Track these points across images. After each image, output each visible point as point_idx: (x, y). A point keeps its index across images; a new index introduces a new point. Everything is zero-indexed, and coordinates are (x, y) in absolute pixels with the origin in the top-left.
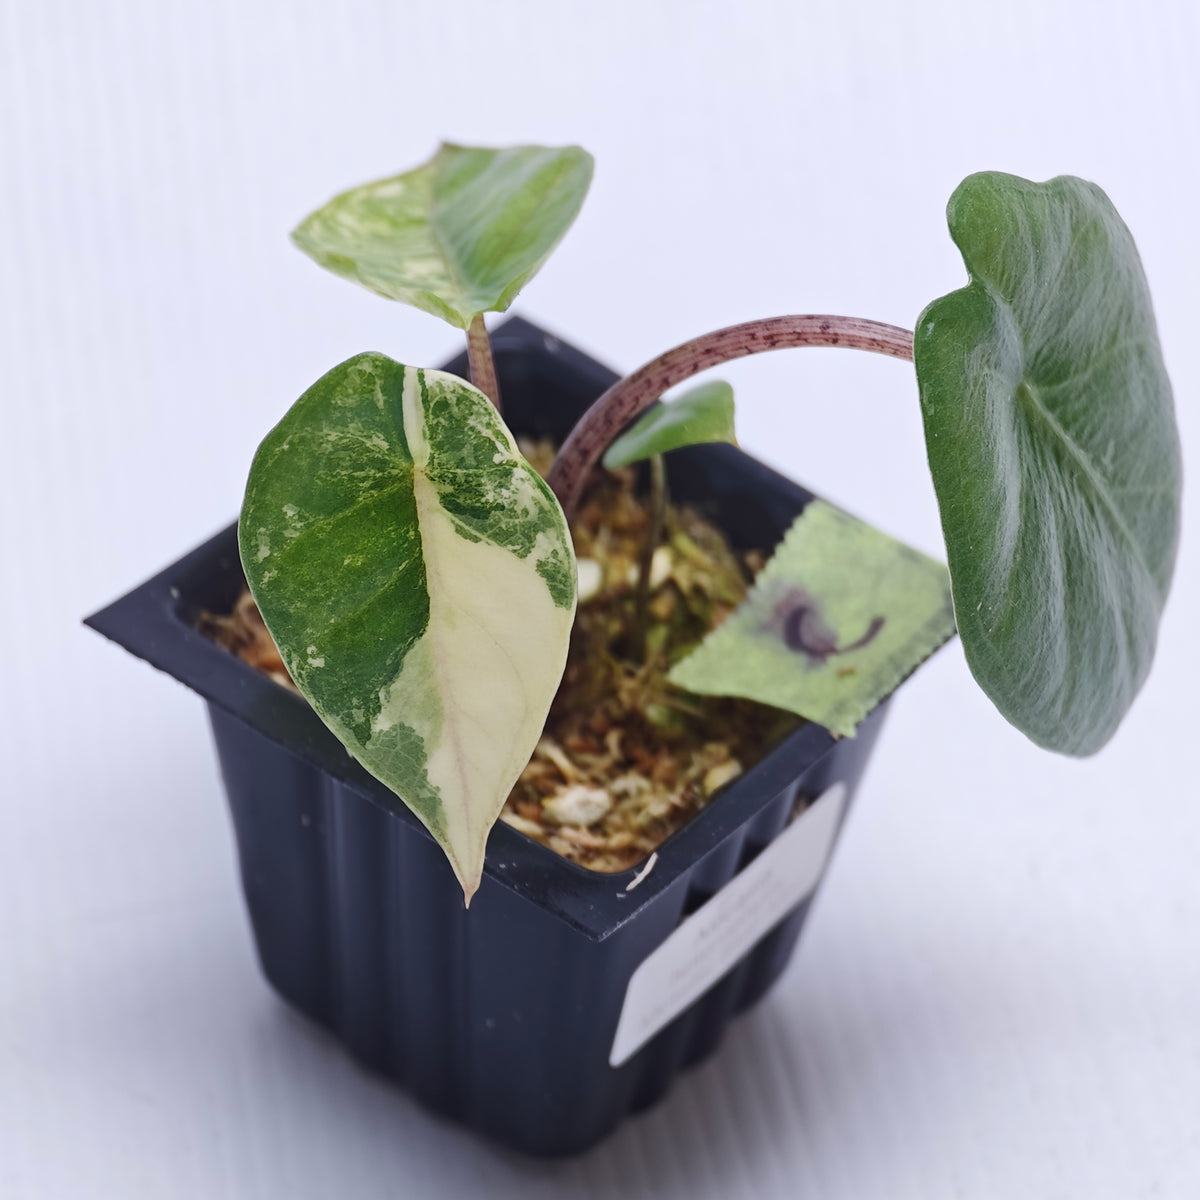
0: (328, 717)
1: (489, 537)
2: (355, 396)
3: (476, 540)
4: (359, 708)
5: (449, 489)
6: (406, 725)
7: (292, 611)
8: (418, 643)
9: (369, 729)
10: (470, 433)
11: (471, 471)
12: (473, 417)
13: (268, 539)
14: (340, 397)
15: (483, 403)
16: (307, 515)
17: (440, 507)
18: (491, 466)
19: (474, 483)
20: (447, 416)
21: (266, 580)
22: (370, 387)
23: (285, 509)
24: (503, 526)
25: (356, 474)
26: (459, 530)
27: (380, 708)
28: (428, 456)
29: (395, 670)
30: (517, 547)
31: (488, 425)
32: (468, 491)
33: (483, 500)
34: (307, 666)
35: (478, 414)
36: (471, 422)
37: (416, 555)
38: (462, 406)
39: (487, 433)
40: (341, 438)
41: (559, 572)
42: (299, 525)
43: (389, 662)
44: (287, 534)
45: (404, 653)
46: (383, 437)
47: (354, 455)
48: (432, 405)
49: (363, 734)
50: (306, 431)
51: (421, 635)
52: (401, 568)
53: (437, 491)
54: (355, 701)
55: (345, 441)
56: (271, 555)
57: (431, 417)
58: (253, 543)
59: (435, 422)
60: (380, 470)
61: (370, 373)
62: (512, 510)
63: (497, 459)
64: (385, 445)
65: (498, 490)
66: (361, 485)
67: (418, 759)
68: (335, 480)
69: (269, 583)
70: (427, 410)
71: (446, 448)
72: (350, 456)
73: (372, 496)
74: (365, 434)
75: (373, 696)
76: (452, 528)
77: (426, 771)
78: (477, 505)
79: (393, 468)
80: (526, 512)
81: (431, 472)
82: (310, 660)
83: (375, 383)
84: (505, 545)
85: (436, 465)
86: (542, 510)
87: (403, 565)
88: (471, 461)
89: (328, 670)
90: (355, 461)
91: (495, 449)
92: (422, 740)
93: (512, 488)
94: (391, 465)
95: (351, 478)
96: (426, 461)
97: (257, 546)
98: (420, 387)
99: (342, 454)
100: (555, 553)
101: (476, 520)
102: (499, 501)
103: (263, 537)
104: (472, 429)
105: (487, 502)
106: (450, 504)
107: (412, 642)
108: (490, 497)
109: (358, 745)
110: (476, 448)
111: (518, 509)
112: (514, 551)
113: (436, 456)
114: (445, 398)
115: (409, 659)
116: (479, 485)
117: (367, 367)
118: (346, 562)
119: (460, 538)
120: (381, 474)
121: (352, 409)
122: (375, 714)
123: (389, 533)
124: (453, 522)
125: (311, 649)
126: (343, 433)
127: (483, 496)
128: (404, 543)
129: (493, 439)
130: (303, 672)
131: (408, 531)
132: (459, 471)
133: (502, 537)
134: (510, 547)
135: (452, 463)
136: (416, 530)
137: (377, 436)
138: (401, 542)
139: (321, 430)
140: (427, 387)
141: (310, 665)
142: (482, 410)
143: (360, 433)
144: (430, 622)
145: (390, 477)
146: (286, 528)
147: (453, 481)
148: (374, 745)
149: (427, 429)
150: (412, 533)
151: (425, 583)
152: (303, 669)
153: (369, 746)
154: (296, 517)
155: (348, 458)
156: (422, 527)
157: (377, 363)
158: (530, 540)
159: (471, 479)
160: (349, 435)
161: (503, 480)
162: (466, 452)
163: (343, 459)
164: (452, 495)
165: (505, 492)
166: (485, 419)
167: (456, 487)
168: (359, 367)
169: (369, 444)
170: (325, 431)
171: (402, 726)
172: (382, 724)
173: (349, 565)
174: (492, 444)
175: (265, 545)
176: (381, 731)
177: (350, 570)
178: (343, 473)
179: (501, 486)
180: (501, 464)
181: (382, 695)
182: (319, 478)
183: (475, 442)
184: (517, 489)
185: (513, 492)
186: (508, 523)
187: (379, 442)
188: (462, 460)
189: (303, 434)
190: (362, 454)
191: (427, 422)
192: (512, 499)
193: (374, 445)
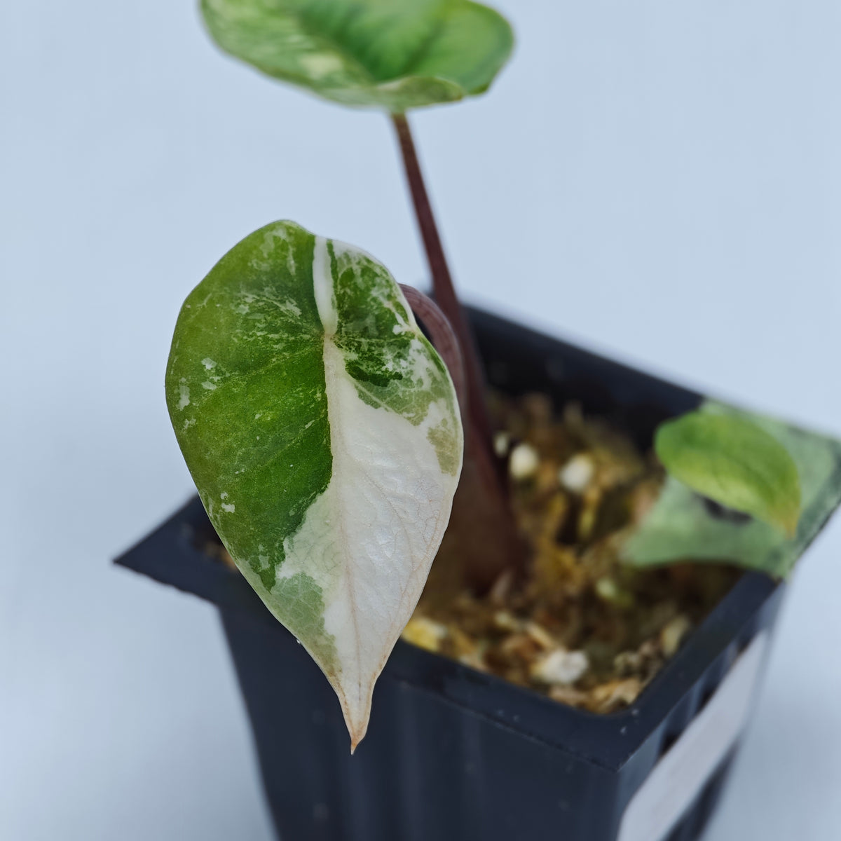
0: (239, 560)
1: (387, 403)
2: (270, 261)
3: (376, 406)
4: (264, 554)
5: (354, 356)
6: (308, 575)
7: (207, 457)
8: (320, 498)
9: (274, 575)
10: (372, 303)
11: (374, 341)
12: (376, 288)
13: (188, 389)
14: (256, 260)
15: (384, 275)
16: (223, 370)
17: (346, 373)
18: (391, 337)
19: (376, 353)
20: (352, 286)
21: (186, 427)
22: (284, 253)
23: (203, 362)
24: (400, 394)
25: (270, 336)
26: (362, 396)
27: (283, 557)
28: (337, 324)
29: (297, 521)
30: (411, 415)
31: (389, 297)
32: (371, 358)
33: (383, 368)
34: (220, 511)
35: (381, 285)
36: (374, 293)
37: (322, 416)
38: (366, 277)
39: (388, 305)
40: (257, 301)
41: (446, 440)
42: (216, 379)
43: (292, 513)
44: (207, 386)
45: (307, 506)
46: (295, 304)
47: (269, 318)
48: (340, 275)
49: (269, 580)
50: (225, 291)
51: (323, 491)
52: (307, 426)
53: (343, 358)
54: (261, 548)
55: (261, 304)
56: (191, 404)
57: (339, 287)
58: (176, 391)
59: (342, 292)
60: (293, 334)
61: (284, 240)
62: (409, 380)
63: (396, 330)
64: (297, 312)
65: (397, 360)
66: (275, 346)
67: (316, 609)
68: (251, 339)
69: (189, 430)
70: (335, 279)
71: (352, 317)
72: (266, 319)
73: (285, 358)
74: (279, 299)
75: (277, 545)
76: (356, 393)
77: (323, 620)
78: (379, 373)
79: (305, 333)
80: (420, 382)
81: (340, 340)
82: (223, 506)
83: (287, 250)
84: (401, 413)
85: (343, 334)
86: (435, 380)
87: (310, 424)
88: (373, 331)
89: (238, 515)
90: (271, 323)
91: (395, 321)
92: (321, 590)
93: (410, 358)
94: (303, 330)
95: (266, 339)
96: (335, 329)
97: (179, 394)
98: (329, 258)
99: (258, 316)
100: (444, 422)
101: (376, 387)
102: (398, 371)
103: (184, 387)
104: (374, 300)
105: (387, 371)
106: (354, 370)
107: (314, 497)
108: (390, 366)
109: (264, 589)
110: (378, 318)
111: (414, 379)
112: (409, 419)
113: (344, 325)
114: (351, 269)
115: (312, 513)
116: (381, 354)
117: (282, 234)
118: (257, 417)
119: (361, 402)
120: (293, 338)
121: (266, 273)
122: (279, 562)
123: (298, 393)
124: (357, 387)
125: (224, 495)
126: (259, 295)
127: (384, 365)
128: (311, 403)
129: (394, 310)
130: (218, 516)
131: (315, 393)
132: (363, 340)
133: (398, 405)
134: (405, 414)
135: (357, 331)
136: (323, 392)
137: (290, 301)
138: (308, 402)
139: (239, 292)
140: (336, 258)
141: (224, 510)
142: (384, 282)
143: (275, 298)
144: (332, 480)
145: (302, 341)
146: (205, 379)
147: (358, 350)
148: (278, 591)
149: (335, 298)
150: (319, 395)
151: (329, 442)
152: (217, 512)
153: (273, 591)
154: (214, 371)
155: (263, 321)
156: (328, 391)
157: (291, 231)
158: (423, 407)
159: (373, 348)
160: (265, 299)
161: (401, 351)
162: (370, 321)
163: (259, 321)
164: (356, 362)
165: (403, 363)
166: (386, 291)
167: (360, 355)
168: (275, 233)
169: (283, 308)
170: (243, 293)
171: (303, 575)
172: (285, 572)
173: (259, 419)
174: (393, 316)
175: (186, 394)
176: (285, 578)
177: (260, 424)
178: (259, 334)
179: (400, 356)
180: (400, 335)
181: (286, 544)
182: (236, 336)
183: (376, 313)
184: (414, 360)
185: (410, 363)
186: (404, 392)
187: (292, 308)
188: (366, 329)
189: (223, 293)
190: (276, 318)
191: (336, 292)
192: (409, 369)
193: (288, 310)
